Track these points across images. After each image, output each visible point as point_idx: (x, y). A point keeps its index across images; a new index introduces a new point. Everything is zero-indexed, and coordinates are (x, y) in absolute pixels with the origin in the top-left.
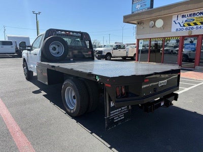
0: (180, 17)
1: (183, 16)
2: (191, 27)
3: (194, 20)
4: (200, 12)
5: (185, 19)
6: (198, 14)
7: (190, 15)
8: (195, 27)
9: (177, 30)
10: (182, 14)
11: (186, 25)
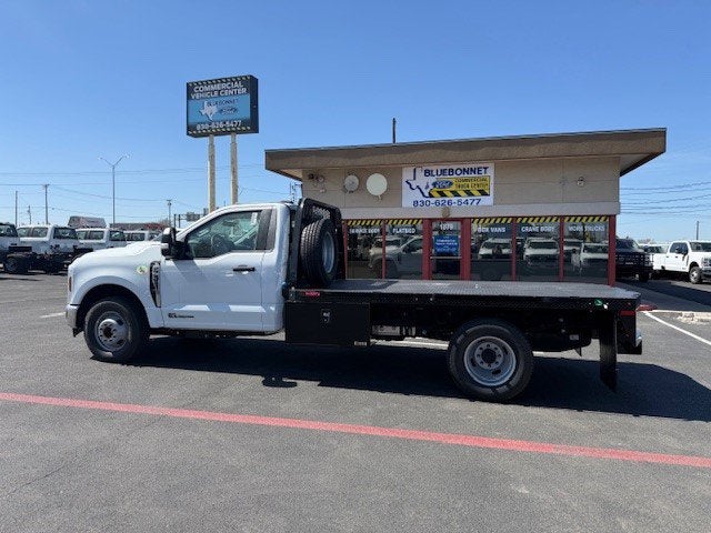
0: (420, 174)
1: (428, 173)
2: (447, 199)
3: (451, 184)
4: (462, 167)
5: (432, 180)
6: (459, 172)
7: (443, 172)
8: (455, 199)
9: (416, 203)
10: (425, 168)
11: (435, 194)
